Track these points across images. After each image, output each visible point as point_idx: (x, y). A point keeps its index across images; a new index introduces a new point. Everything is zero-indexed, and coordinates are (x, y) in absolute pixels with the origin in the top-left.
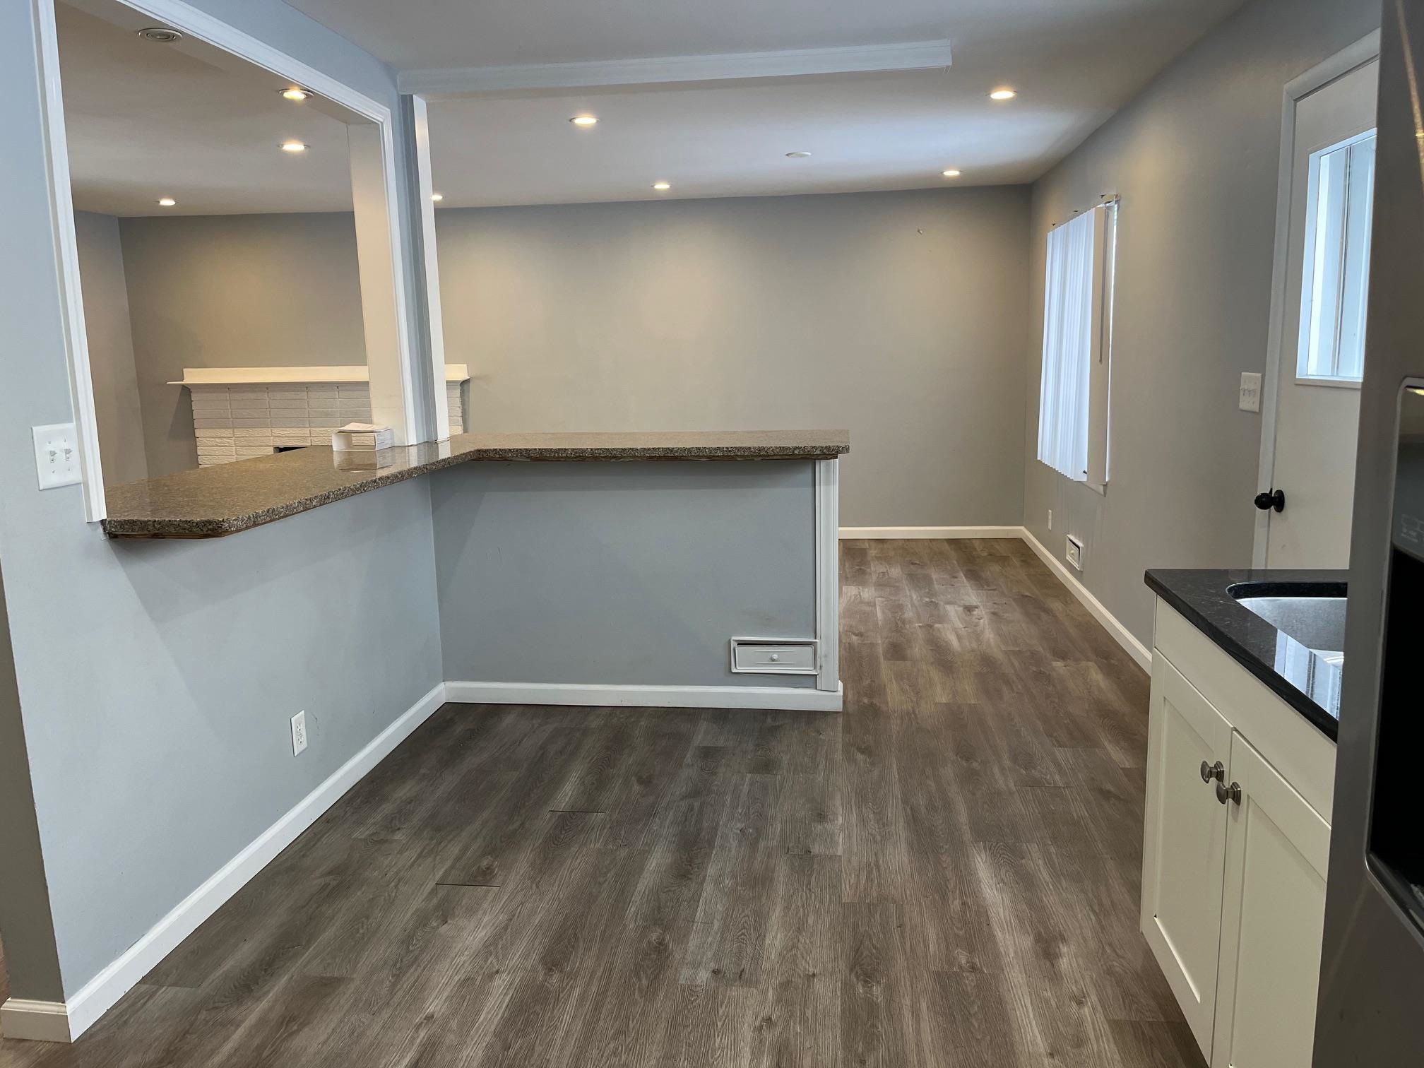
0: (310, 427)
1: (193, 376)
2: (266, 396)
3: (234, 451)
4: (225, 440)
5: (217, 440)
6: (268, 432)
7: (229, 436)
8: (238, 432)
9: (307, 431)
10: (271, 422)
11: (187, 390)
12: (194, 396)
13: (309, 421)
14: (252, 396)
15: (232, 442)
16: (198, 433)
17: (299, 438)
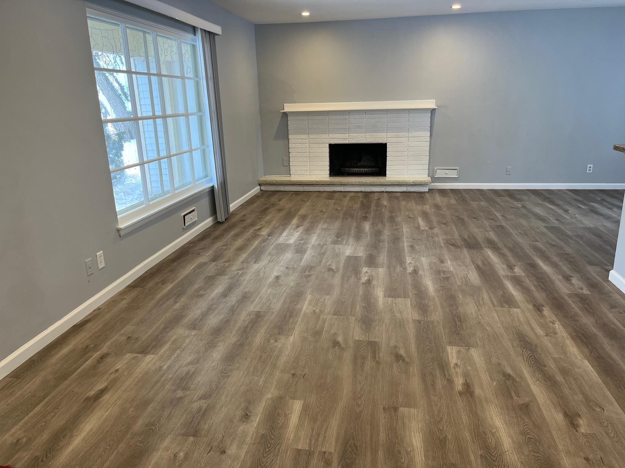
0: (349, 133)
1: (289, 108)
2: (327, 117)
3: (308, 145)
4: (304, 140)
5: (300, 140)
6: (325, 136)
7: (306, 138)
8: (311, 136)
9: (347, 135)
10: (328, 131)
11: (285, 115)
12: (289, 118)
13: (349, 130)
14: (319, 117)
15: (307, 141)
16: (290, 137)
17: (343, 139)
